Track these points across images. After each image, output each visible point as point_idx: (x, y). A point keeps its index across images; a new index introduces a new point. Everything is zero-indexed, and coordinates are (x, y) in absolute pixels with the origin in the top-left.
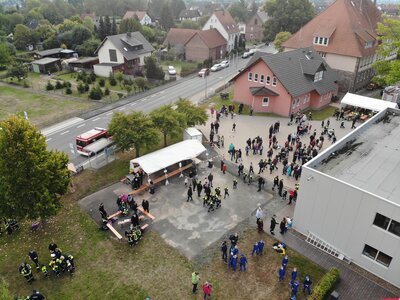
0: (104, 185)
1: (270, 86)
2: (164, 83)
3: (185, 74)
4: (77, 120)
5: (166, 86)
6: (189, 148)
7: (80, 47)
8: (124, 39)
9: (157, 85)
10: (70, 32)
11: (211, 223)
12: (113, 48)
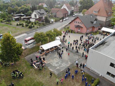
0: (32, 53)
1: (81, 25)
2: (50, 24)
3: (56, 21)
4: (25, 34)
5: (50, 25)
6: (57, 43)
7: (26, 13)
8: (39, 11)
9: (48, 25)
10: (23, 9)
11: (62, 64)
12: (36, 14)
